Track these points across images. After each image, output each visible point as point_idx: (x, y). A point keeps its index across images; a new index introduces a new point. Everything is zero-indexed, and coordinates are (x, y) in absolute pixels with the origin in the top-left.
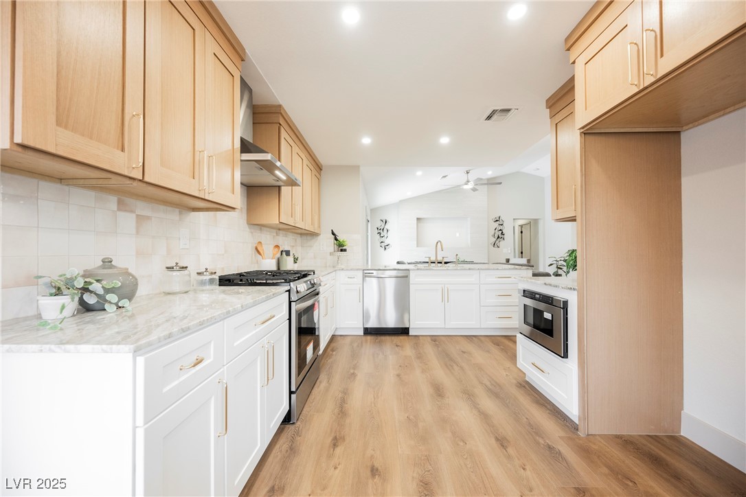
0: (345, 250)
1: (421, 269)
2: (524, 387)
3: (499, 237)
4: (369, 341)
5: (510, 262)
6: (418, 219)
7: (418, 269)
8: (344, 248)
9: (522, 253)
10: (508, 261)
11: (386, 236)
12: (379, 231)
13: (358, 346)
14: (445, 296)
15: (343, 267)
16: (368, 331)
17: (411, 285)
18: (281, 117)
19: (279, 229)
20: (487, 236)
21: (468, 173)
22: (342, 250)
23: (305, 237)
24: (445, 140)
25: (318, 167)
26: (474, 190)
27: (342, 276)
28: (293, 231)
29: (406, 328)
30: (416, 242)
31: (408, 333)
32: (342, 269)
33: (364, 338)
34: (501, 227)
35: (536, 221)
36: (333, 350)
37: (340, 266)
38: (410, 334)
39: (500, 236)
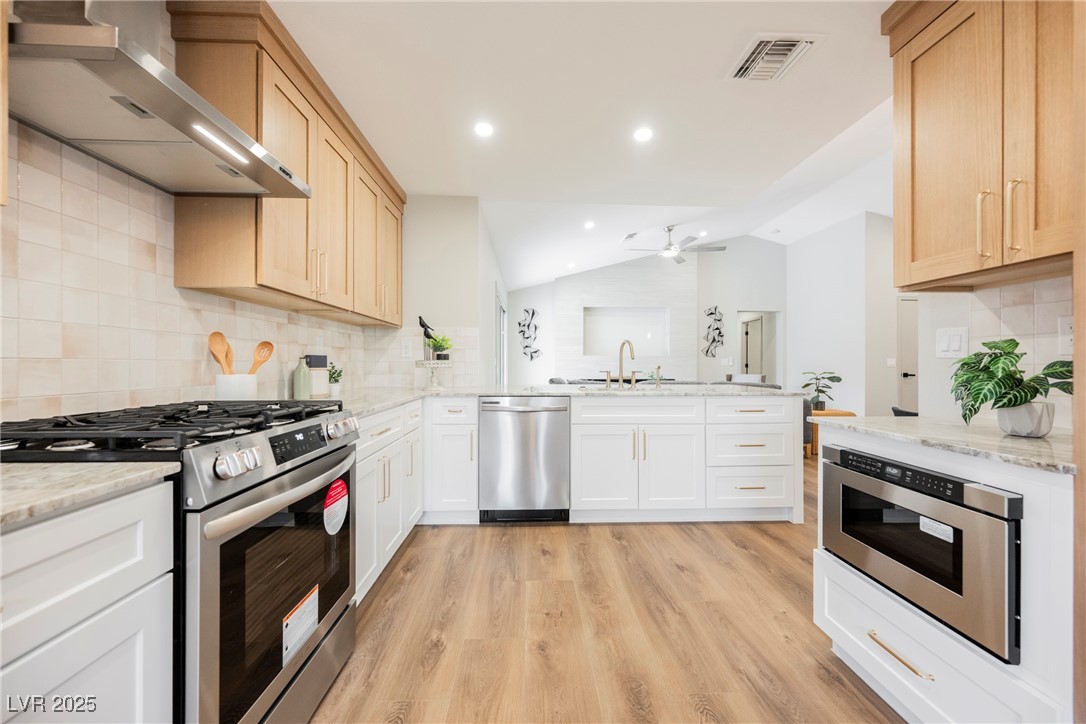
0: (446, 357)
1: (593, 395)
2: (839, 680)
3: (714, 340)
4: (488, 539)
5: (733, 380)
6: (585, 309)
7: (587, 395)
8: (444, 352)
9: (747, 366)
10: (729, 378)
11: (533, 337)
12: (523, 329)
13: (463, 555)
14: (639, 447)
15: (441, 390)
16: (488, 518)
17: (572, 426)
18: (259, 22)
19: (297, 311)
20: (696, 340)
21: (670, 230)
22: (439, 357)
23: (370, 332)
24: (643, 134)
25: (397, 198)
26: (679, 260)
27: (437, 408)
28: (325, 313)
29: (562, 510)
30: (582, 348)
31: (568, 520)
32: (438, 395)
33: (479, 531)
34: (718, 325)
35: (772, 315)
36: (407, 569)
37: (435, 388)
38: (571, 521)
39: (717, 338)
